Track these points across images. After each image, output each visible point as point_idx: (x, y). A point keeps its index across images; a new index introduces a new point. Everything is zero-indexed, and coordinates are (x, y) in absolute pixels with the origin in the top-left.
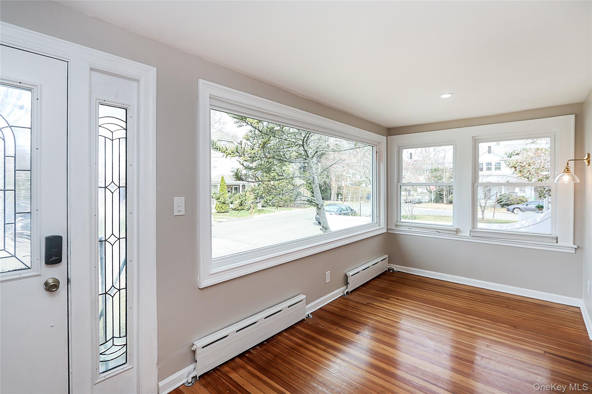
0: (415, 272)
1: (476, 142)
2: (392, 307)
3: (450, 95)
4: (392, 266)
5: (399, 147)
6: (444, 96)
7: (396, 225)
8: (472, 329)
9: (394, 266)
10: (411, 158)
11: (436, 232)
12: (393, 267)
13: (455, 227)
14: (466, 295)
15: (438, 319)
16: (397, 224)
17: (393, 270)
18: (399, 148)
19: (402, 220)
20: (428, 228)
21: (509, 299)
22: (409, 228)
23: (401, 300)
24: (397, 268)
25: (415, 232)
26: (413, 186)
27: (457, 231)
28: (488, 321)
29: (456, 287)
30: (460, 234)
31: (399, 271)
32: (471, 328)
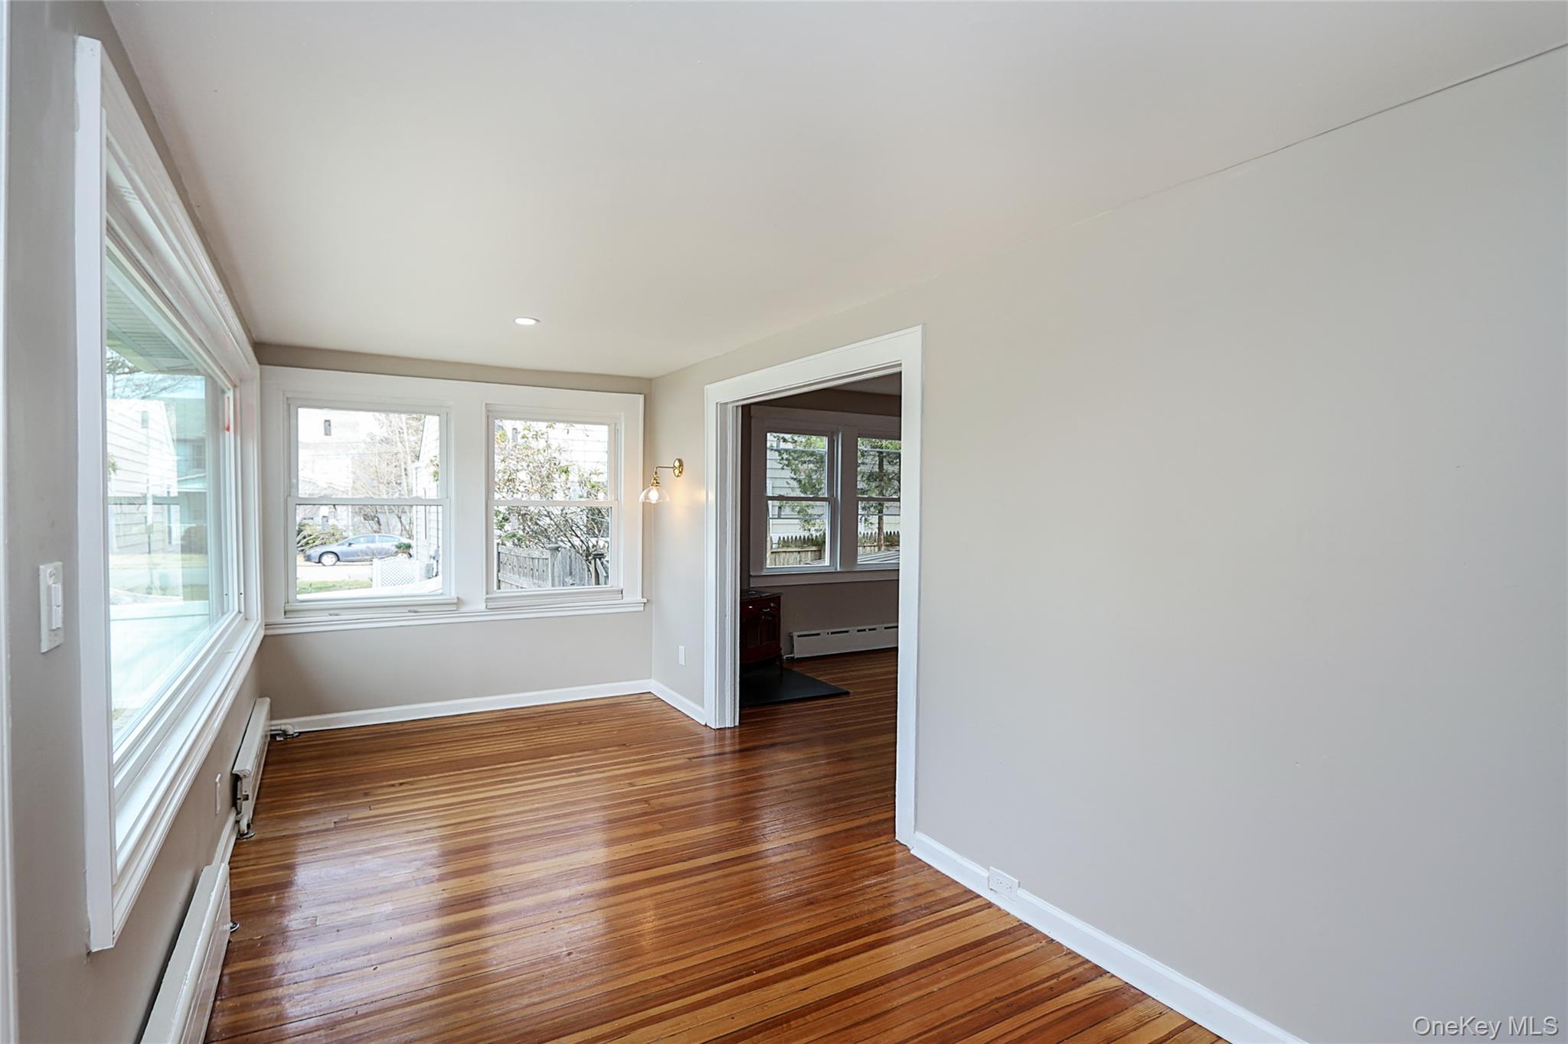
0: (340, 723)
1: (491, 415)
2: (404, 805)
3: (533, 322)
4: (280, 725)
5: (288, 399)
6: (520, 321)
7: (285, 612)
8: (582, 772)
9: (285, 724)
10: (327, 433)
11: (409, 611)
12: (283, 728)
13: (452, 595)
14: (501, 728)
15: (516, 784)
16: (287, 608)
17: (284, 733)
18: (290, 402)
19: (300, 597)
20: (385, 607)
21: (566, 711)
22: (330, 615)
23: (401, 784)
24: (293, 725)
25: (346, 622)
26: (334, 505)
27: (459, 602)
28: (586, 752)
29: (471, 721)
30: (463, 609)
31: (300, 733)
32: (579, 773)
